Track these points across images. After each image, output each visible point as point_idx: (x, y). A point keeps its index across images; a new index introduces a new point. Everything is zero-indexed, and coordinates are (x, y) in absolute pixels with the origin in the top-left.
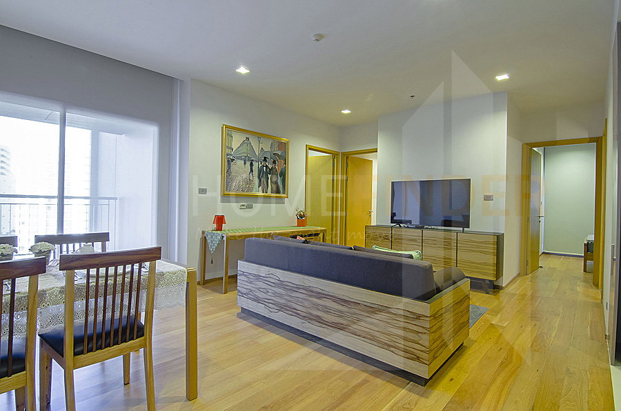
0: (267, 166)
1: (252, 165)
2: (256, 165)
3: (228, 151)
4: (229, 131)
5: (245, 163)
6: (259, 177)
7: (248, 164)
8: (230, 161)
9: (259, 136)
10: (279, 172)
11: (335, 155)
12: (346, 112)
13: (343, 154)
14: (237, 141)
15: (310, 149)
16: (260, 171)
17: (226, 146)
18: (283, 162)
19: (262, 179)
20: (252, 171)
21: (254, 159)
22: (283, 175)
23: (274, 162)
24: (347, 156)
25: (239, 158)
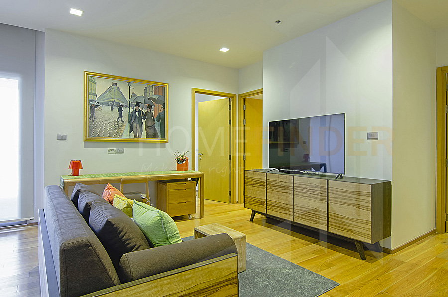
0: (140, 111)
1: (121, 110)
2: (126, 110)
3: (92, 97)
4: (91, 78)
5: (112, 109)
6: (130, 121)
7: (116, 109)
8: (93, 108)
9: (130, 81)
10: (156, 116)
11: (231, 97)
12: (224, 50)
13: (240, 96)
14: (101, 87)
15: (196, 92)
16: (131, 116)
17: (89, 92)
18: (161, 106)
19: (135, 124)
20: (121, 116)
21: (124, 104)
22: (162, 119)
23: (150, 107)
24: (244, 99)
25: (106, 104)
